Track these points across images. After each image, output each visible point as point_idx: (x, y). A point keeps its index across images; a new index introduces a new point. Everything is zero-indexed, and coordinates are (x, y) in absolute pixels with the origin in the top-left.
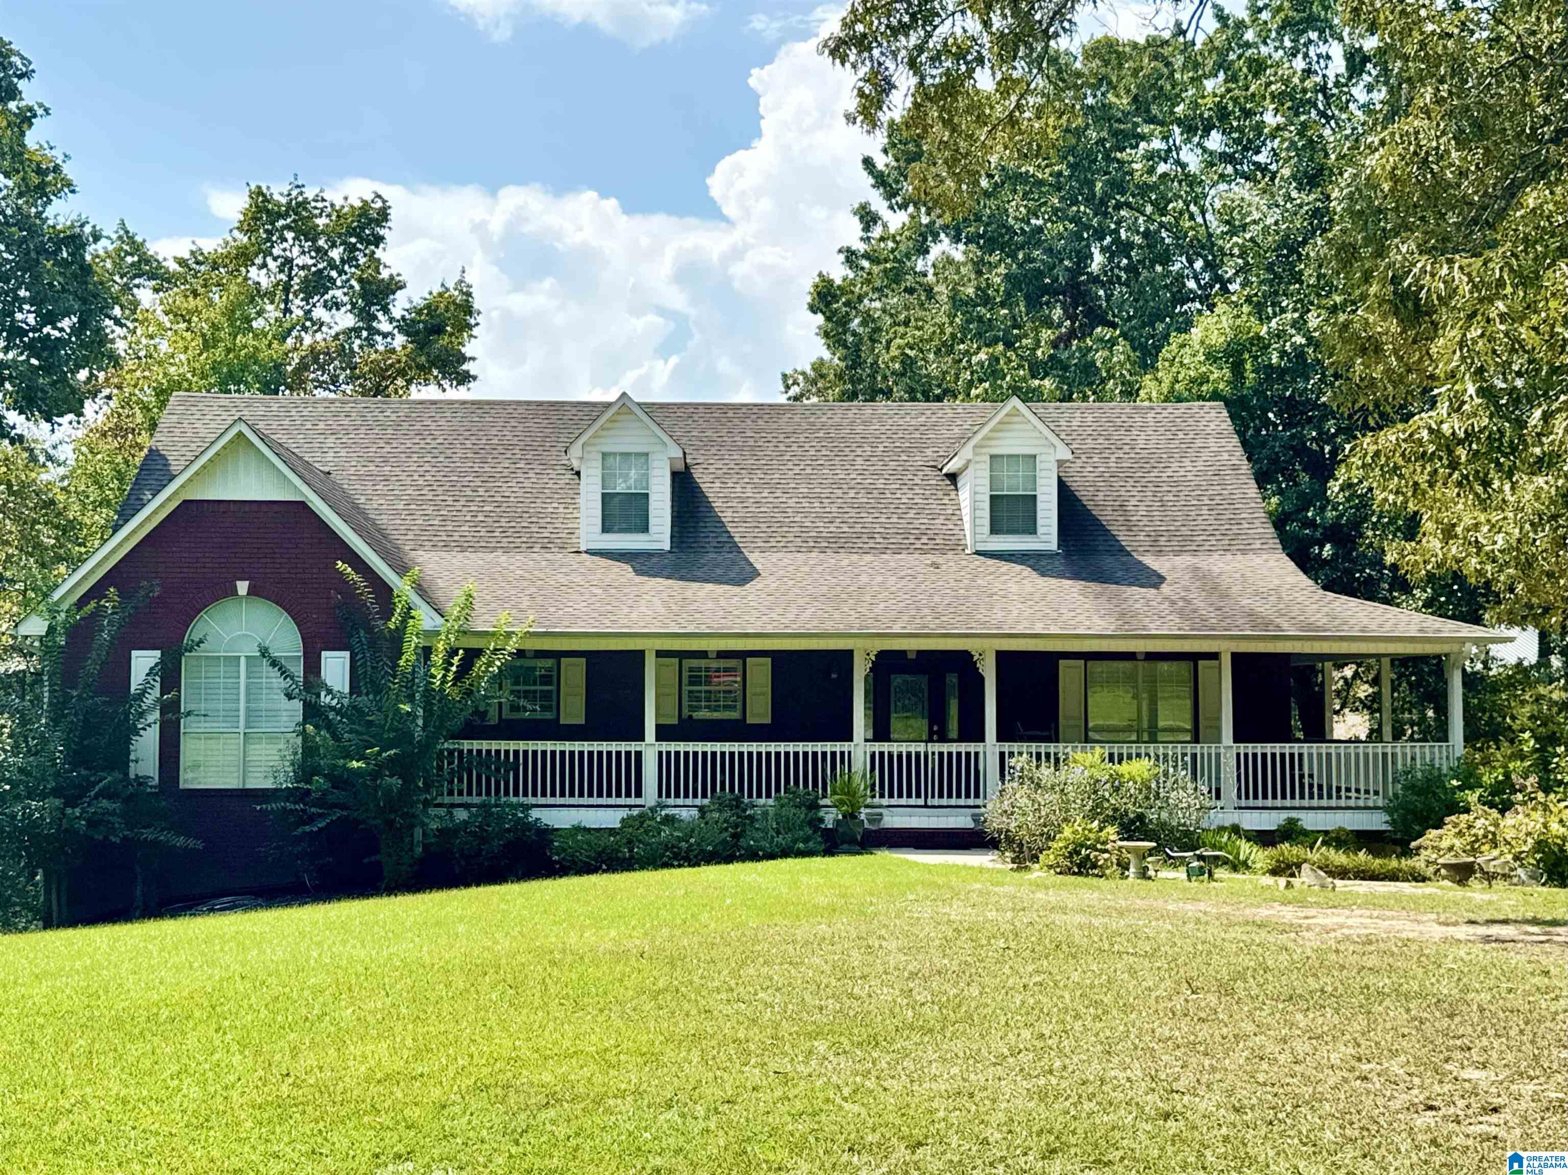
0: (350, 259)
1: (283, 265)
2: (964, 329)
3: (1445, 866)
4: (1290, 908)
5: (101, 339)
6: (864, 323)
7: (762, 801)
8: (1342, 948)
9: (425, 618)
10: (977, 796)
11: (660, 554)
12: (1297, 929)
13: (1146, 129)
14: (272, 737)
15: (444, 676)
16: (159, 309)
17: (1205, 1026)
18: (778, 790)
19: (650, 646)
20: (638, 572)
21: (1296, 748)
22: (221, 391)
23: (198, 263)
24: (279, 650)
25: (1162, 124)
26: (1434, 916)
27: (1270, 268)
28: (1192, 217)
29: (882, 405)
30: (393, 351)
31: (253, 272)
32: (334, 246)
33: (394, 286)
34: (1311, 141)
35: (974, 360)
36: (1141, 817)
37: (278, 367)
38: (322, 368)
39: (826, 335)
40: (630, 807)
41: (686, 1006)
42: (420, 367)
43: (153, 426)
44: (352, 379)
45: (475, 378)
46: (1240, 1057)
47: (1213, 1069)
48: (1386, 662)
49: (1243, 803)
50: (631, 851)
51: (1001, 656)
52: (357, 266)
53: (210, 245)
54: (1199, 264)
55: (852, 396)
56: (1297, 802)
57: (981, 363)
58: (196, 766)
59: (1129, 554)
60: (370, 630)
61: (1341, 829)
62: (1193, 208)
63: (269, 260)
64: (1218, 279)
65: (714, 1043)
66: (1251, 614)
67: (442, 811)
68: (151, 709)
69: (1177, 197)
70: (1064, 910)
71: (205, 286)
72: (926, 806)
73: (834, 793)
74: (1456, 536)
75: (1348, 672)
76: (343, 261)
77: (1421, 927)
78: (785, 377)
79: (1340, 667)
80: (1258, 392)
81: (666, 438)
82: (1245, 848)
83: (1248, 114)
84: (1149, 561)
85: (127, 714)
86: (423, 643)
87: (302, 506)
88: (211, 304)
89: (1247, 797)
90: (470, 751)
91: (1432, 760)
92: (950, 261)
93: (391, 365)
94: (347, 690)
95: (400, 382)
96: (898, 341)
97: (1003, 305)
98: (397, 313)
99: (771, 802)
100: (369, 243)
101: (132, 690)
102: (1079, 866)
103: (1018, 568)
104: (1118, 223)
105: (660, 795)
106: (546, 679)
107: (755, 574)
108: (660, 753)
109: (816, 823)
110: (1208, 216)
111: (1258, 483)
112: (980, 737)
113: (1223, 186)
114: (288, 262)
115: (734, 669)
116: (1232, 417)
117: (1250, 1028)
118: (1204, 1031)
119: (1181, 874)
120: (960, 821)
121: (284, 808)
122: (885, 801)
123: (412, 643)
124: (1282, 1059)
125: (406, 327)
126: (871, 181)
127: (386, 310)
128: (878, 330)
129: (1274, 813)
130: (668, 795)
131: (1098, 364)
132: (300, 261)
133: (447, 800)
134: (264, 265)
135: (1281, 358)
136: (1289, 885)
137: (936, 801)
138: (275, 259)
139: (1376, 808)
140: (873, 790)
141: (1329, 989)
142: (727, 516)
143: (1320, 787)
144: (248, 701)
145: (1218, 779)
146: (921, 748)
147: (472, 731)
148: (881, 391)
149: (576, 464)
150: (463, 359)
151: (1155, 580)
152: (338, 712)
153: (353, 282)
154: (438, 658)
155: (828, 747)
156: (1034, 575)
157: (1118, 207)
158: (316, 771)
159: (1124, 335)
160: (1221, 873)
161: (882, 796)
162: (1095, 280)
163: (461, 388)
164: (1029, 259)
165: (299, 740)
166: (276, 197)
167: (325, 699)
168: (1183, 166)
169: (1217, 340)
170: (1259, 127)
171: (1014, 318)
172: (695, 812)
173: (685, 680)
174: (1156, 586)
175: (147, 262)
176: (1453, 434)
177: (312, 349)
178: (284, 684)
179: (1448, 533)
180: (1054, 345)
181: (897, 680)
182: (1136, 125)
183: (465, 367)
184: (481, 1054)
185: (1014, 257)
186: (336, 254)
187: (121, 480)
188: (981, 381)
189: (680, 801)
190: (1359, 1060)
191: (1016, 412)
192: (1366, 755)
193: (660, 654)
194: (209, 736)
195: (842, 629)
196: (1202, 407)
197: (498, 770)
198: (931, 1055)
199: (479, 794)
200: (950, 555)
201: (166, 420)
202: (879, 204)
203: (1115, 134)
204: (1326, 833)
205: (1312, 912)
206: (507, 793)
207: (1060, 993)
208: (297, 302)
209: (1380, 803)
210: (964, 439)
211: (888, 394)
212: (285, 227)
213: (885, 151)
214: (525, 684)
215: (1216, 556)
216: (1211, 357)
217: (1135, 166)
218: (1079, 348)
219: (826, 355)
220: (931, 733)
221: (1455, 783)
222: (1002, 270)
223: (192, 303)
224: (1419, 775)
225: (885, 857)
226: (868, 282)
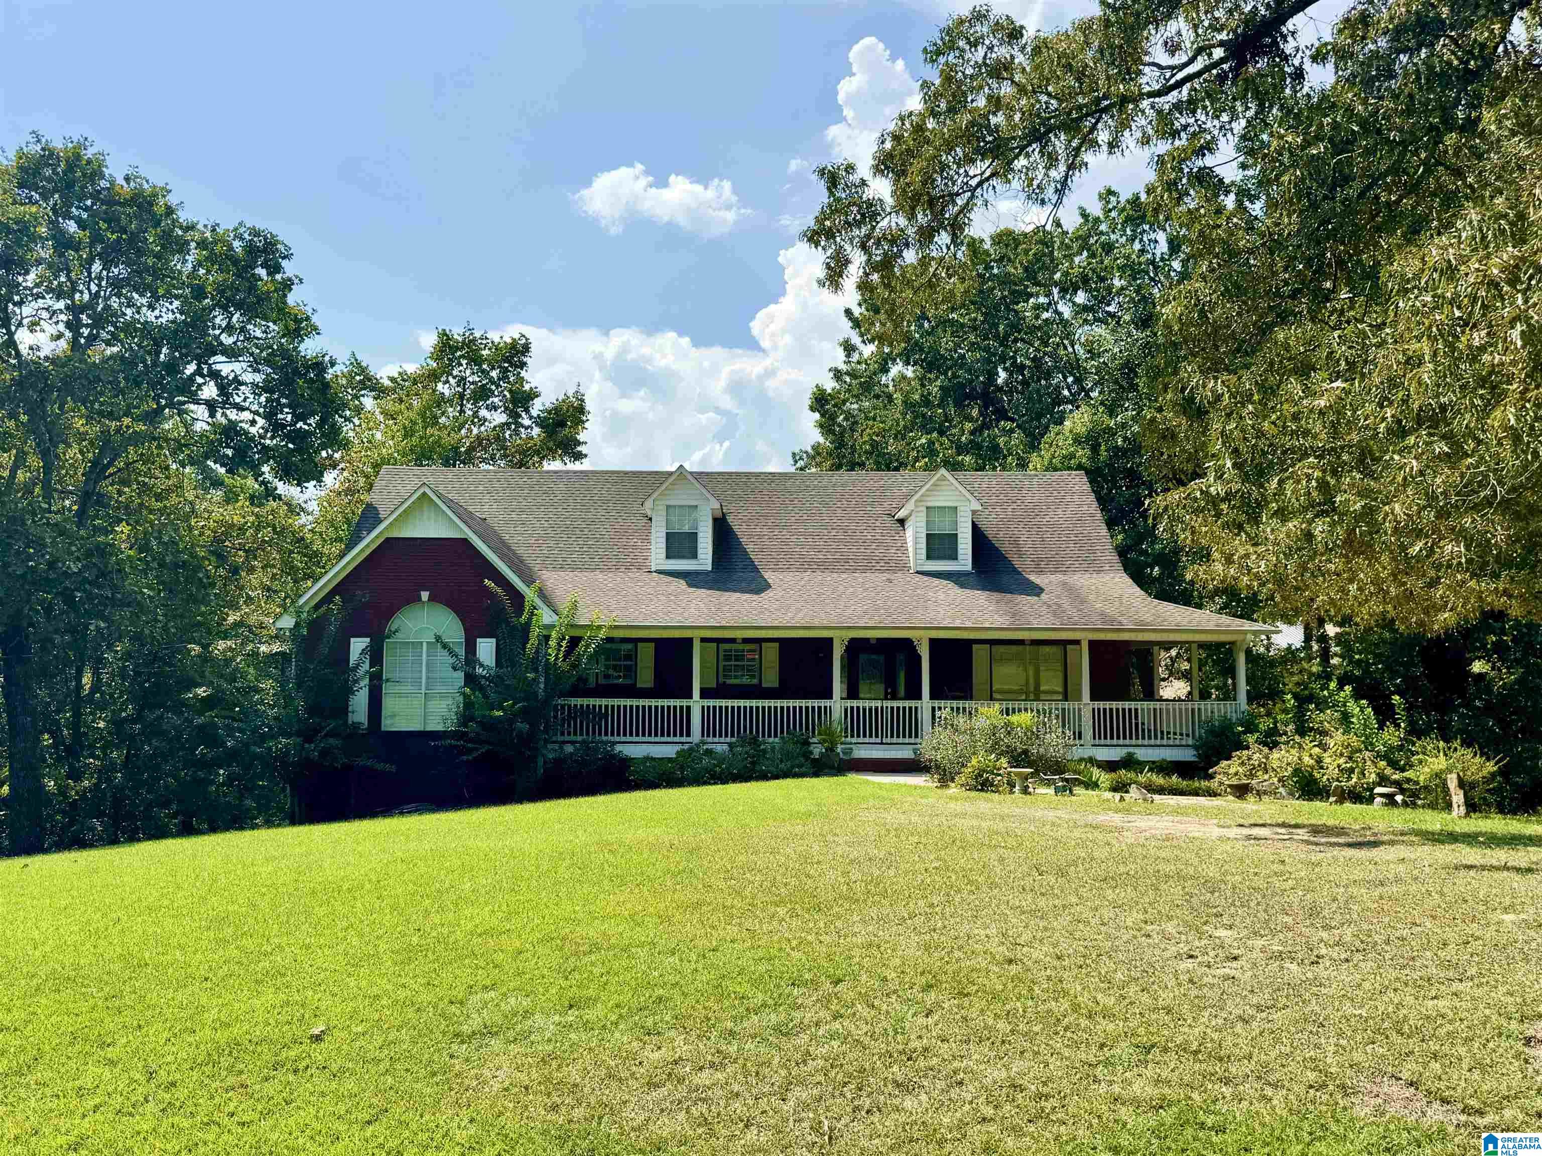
0: (504, 377)
1: (459, 381)
2: (913, 423)
3: (1230, 786)
4: (1120, 815)
5: (335, 430)
6: (846, 419)
7: (771, 740)
8: (1147, 844)
9: (546, 616)
10: (916, 736)
11: (706, 573)
12: (1120, 830)
13: (1034, 290)
14: (442, 696)
15: (557, 655)
16: (378, 411)
17: (1044, 899)
18: (782, 732)
19: (697, 635)
20: (690, 585)
21: (1133, 705)
22: (416, 465)
23: (403, 380)
24: (451, 637)
25: (1045, 286)
26: (1215, 821)
27: (1116, 382)
28: (1065, 348)
29: (858, 474)
30: (532, 438)
31: (440, 386)
32: (493, 368)
33: (533, 395)
34: (1144, 297)
35: (918, 443)
36: (1025, 752)
37: (455, 449)
38: (485, 449)
39: (821, 426)
40: (682, 743)
41: (695, 881)
42: (550, 449)
43: (370, 487)
44: (505, 456)
45: (586, 456)
46: (1065, 920)
47: (1046, 929)
48: (1194, 646)
49: (1097, 742)
50: (682, 773)
51: (933, 642)
52: (509, 382)
53: (411, 368)
54: (1070, 379)
55: (838, 467)
56: (1134, 742)
57: (922, 445)
58: (393, 716)
59: (1019, 573)
60: (508, 623)
61: (1164, 760)
62: (1066, 342)
63: (450, 378)
64: (1083, 389)
65: (710, 908)
66: (1102, 614)
67: (556, 746)
68: (362, 678)
69: (1055, 335)
70: (964, 815)
71: (408, 396)
72: (882, 743)
73: (820, 734)
74: (1233, 562)
75: (1174, 652)
76: (499, 379)
77: (1206, 829)
78: (794, 454)
79: (1168, 649)
80: (1110, 466)
81: (709, 496)
82: (1096, 772)
83: (1102, 279)
84: (1033, 578)
85: (347, 681)
86: (545, 633)
87: (465, 542)
88: (410, 408)
89: (1100, 738)
90: (576, 706)
91: (1226, 713)
92: (904, 377)
93: (530, 448)
94: (494, 665)
95: (536, 459)
96: (868, 430)
97: (939, 406)
98: (534, 413)
99: (777, 740)
100: (517, 366)
101: (351, 662)
102: (983, 785)
103: (946, 582)
104: (1015, 352)
105: (703, 735)
106: (628, 657)
107: (768, 586)
108: (703, 707)
109: (807, 755)
110: (1076, 347)
111: (1107, 524)
112: (919, 697)
113: (1087, 328)
114: (464, 379)
115: (754, 651)
116: (1090, 482)
117: (1074, 900)
118: (1042, 902)
119: (1051, 791)
120: (905, 753)
121: (451, 745)
122: (854, 740)
123: (535, 632)
124: (1093, 922)
125: (540, 422)
126: (850, 324)
127: (527, 411)
128: (856, 423)
129: (1118, 749)
130: (708, 736)
131: (1002, 445)
132: (471, 379)
133: (560, 738)
134: (447, 382)
135: (1124, 441)
136: (1122, 799)
137: (889, 740)
138: (454, 378)
139: (1188, 746)
140: (846, 732)
141: (1132, 873)
142: (750, 548)
143: (1149, 731)
144: (428, 671)
145: (1080, 726)
146: (879, 704)
147: (576, 692)
148: (858, 464)
149: (649, 513)
150: (579, 443)
151: (1037, 591)
152: (487, 679)
153: (506, 393)
154: (553, 643)
155: (816, 703)
156: (956, 587)
157: (1016, 341)
158: (472, 719)
159: (1018, 426)
160: (1078, 790)
161: (852, 736)
162: (1000, 389)
163: (577, 462)
164: (954, 376)
165: (461, 699)
166: (456, 337)
167: (479, 671)
168: (1060, 314)
169: (1081, 430)
170: (1109, 289)
171: (946, 415)
172: (725, 747)
173: (721, 657)
174: (1038, 595)
175: (370, 380)
176: (1218, 494)
177: (478, 437)
178: (452, 660)
179: (1229, 560)
180: (972, 433)
181: (863, 657)
182: (1027, 287)
183: (579, 449)
184: (552, 915)
185: (946, 374)
186: (494, 374)
187: (349, 525)
188: (924, 457)
189: (716, 740)
190: (1146, 922)
191: (943, 478)
192: (1180, 710)
193: (703, 640)
194: (400, 695)
195: (825, 623)
196: (1069, 475)
197: (594, 717)
198: (856, 918)
199: (581, 734)
200: (899, 574)
201: (378, 484)
202: (856, 340)
203: (1012, 292)
204: (1153, 762)
205: (1131, 818)
206: (600, 734)
207: (949, 874)
208: (469, 406)
209: (1190, 742)
210: (908, 497)
211: (862, 465)
212: (460, 357)
213: (860, 305)
214: (614, 660)
215: (1078, 575)
216: (1077, 441)
217: (1027, 314)
218: (989, 435)
219: (821, 440)
220: (886, 694)
221: (1240, 729)
222: (938, 383)
223: (398, 407)
224: (1217, 723)
225: (854, 778)
226: (849, 391)
